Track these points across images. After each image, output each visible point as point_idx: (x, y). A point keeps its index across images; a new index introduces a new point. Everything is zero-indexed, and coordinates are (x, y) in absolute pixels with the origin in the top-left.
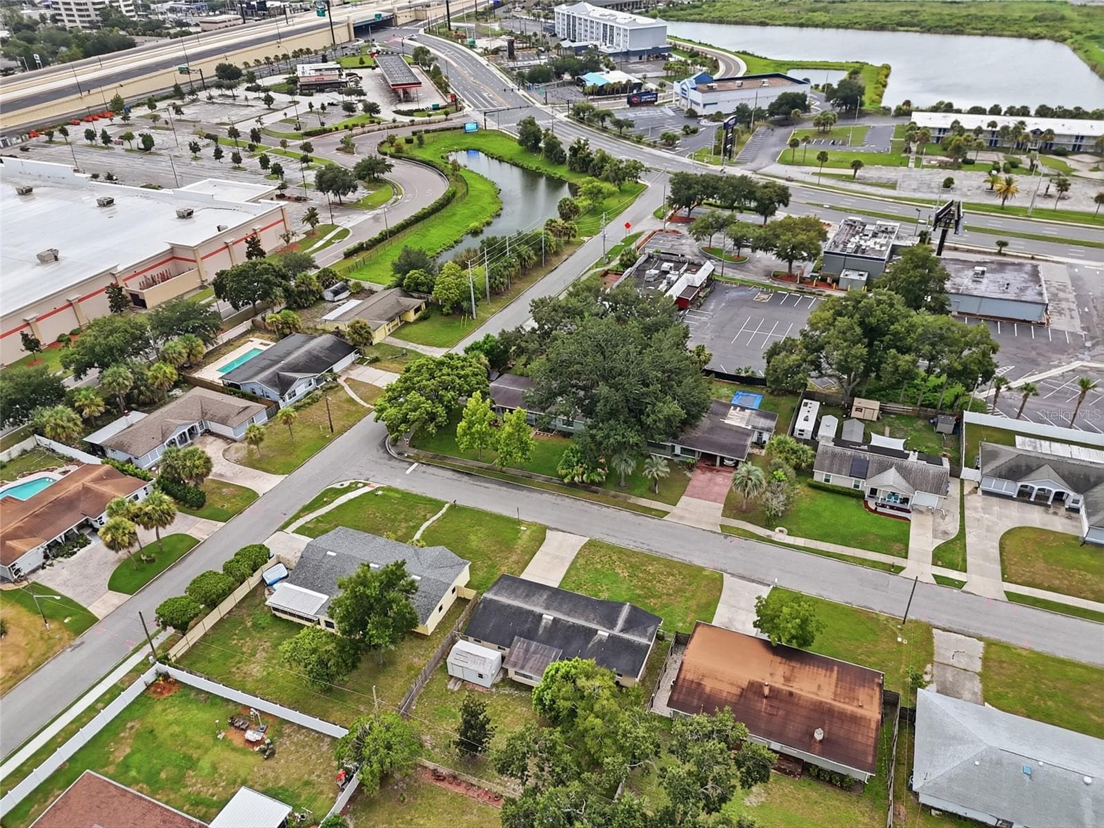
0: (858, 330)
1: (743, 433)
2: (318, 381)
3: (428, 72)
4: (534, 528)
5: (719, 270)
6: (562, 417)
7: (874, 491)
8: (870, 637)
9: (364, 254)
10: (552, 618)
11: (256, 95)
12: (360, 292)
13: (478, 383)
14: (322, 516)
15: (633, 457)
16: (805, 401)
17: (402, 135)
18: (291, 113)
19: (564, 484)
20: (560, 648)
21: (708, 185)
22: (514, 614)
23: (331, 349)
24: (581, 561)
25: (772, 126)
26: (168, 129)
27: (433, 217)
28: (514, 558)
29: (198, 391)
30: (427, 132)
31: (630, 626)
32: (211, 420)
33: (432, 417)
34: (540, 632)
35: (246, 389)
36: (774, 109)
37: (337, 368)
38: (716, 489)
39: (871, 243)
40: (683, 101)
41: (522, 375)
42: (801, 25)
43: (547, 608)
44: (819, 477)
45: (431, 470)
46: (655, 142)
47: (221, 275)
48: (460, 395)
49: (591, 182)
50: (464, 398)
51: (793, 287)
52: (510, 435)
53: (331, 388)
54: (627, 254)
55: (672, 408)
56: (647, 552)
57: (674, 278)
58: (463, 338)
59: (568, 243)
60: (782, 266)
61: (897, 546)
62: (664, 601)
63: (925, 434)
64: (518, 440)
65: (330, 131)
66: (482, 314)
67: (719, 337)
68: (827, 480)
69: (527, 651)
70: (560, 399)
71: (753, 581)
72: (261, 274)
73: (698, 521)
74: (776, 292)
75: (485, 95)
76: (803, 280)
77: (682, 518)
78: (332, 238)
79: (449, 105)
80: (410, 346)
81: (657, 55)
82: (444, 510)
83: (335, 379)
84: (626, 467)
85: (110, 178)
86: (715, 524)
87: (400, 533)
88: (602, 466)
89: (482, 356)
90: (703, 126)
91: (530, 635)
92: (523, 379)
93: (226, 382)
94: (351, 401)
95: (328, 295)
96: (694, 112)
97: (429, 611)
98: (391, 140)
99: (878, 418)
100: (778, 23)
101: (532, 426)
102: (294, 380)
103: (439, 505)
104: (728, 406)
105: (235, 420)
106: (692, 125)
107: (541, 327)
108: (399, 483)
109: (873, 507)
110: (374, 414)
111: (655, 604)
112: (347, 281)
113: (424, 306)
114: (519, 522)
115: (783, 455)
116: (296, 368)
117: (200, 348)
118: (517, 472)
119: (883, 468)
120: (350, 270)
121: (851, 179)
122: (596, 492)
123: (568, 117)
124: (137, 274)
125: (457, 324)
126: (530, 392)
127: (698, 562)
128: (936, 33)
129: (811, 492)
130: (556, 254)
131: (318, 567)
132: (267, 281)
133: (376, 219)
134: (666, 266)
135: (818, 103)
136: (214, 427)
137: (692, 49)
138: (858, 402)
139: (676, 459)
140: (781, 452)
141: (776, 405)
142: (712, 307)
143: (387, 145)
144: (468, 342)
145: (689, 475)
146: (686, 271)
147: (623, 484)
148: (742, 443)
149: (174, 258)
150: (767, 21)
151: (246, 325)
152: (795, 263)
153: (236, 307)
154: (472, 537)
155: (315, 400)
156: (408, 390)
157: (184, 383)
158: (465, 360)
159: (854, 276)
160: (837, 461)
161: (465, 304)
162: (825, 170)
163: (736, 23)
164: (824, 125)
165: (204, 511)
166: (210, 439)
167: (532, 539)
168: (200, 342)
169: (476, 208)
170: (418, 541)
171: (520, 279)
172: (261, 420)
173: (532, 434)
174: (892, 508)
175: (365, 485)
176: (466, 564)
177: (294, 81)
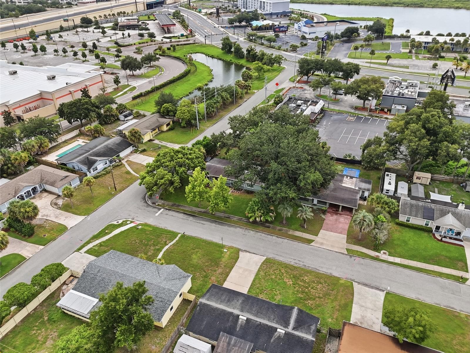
0: (423, 131)
1: (353, 192)
2: (111, 162)
3: (179, 22)
4: (232, 250)
5: (326, 105)
6: (247, 182)
7: (438, 228)
8: (459, 331)
9: (142, 98)
10: (245, 318)
11: (98, 30)
12: (138, 116)
13: (199, 163)
14: (104, 242)
15: (291, 206)
16: (386, 173)
17: (165, 47)
18: (114, 38)
19: (250, 222)
20: (252, 342)
21: (318, 64)
22: (220, 314)
23: (119, 144)
24: (262, 273)
25: (342, 43)
26: (54, 44)
27: (178, 81)
28: (220, 270)
29: (42, 167)
30: (178, 45)
31: (299, 325)
32: (46, 183)
33: (172, 183)
34: (238, 329)
35: (70, 166)
36: (343, 35)
37: (122, 155)
38: (341, 225)
39: (406, 91)
40: (299, 32)
41: (224, 158)
42: (349, 4)
43: (242, 311)
44: (402, 218)
45: (171, 213)
46: (287, 49)
47: (62, 105)
48: (189, 169)
49: (258, 64)
50: (191, 171)
51: (366, 114)
52: (217, 193)
53: (118, 166)
54: (278, 98)
55: (314, 176)
56: (303, 267)
57: (304, 108)
58: (192, 139)
59: (247, 93)
60: (360, 103)
61: (460, 264)
62: (317, 303)
63: (459, 193)
64: (222, 196)
65: (132, 45)
66: (202, 127)
67: (330, 138)
68: (408, 221)
69: (229, 344)
70: (246, 171)
71: (372, 287)
72: (83, 105)
73: (332, 246)
74: (358, 116)
75: (206, 31)
76: (371, 110)
77: (322, 244)
78: (127, 91)
79: (189, 34)
80: (164, 143)
81: (285, 15)
82: (177, 238)
83: (120, 161)
84: (287, 212)
85: (21, 64)
86: (342, 248)
87: (150, 254)
88: (272, 211)
89: (202, 148)
90: (309, 43)
91: (231, 332)
92: (224, 161)
93: (59, 162)
94: (128, 173)
95: (121, 117)
96: (305, 37)
97: (164, 312)
98: (160, 48)
99: (430, 183)
100: (338, 3)
101: (230, 187)
102: (97, 161)
103: (174, 235)
104: (343, 176)
105: (59, 184)
106: (305, 42)
107: (235, 132)
108: (151, 221)
109: (440, 238)
110: (139, 181)
111: (312, 305)
112: (132, 110)
113: (171, 123)
114: (223, 246)
115: (380, 205)
116: (99, 154)
117: (46, 144)
118: (222, 215)
119: (443, 214)
120: (134, 105)
121: (386, 64)
122: (269, 227)
123: (245, 39)
124: (20, 106)
125: (189, 132)
126: (229, 168)
127: (336, 274)
128: (411, 7)
129: (399, 228)
130: (241, 98)
131: (94, 279)
132: (87, 109)
133: (150, 82)
134: (299, 102)
135: (363, 33)
136: (48, 188)
137: (301, 13)
138: (417, 174)
139: (315, 207)
140: (378, 203)
141: (369, 175)
142: (324, 124)
143: (158, 50)
144: (194, 141)
145: (323, 216)
146: (310, 105)
147: (284, 222)
148: (354, 198)
149: (42, 98)
150: (333, 2)
151: (76, 132)
152: (366, 102)
153: (70, 122)
154: (194, 256)
155: (108, 173)
156: (158, 167)
157: (36, 163)
158: (191, 150)
159: (399, 107)
160: (414, 209)
161: (193, 122)
162: (372, 61)
163: (319, 3)
164: (368, 41)
165: (33, 239)
166: (45, 194)
167: (231, 258)
168: (47, 140)
169: (200, 77)
170: (160, 260)
171: (222, 110)
172: (76, 183)
173: (230, 192)
174: (451, 238)
175: (132, 222)
176: (189, 276)
177: (116, 24)
